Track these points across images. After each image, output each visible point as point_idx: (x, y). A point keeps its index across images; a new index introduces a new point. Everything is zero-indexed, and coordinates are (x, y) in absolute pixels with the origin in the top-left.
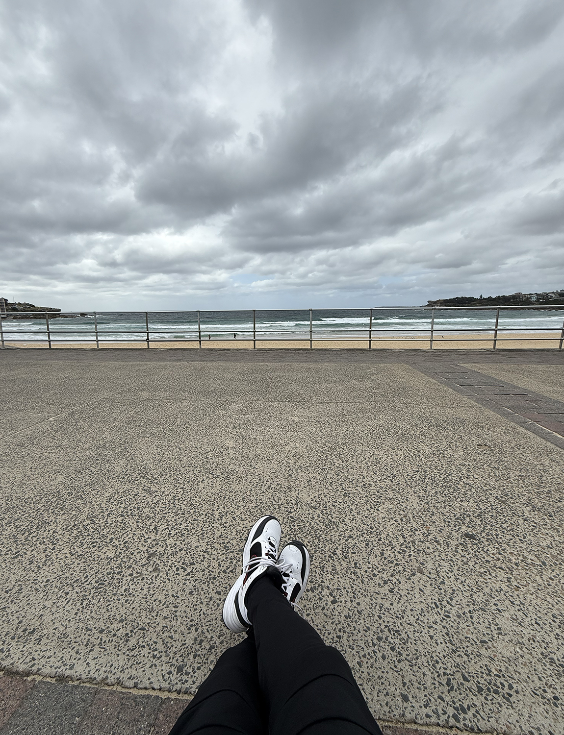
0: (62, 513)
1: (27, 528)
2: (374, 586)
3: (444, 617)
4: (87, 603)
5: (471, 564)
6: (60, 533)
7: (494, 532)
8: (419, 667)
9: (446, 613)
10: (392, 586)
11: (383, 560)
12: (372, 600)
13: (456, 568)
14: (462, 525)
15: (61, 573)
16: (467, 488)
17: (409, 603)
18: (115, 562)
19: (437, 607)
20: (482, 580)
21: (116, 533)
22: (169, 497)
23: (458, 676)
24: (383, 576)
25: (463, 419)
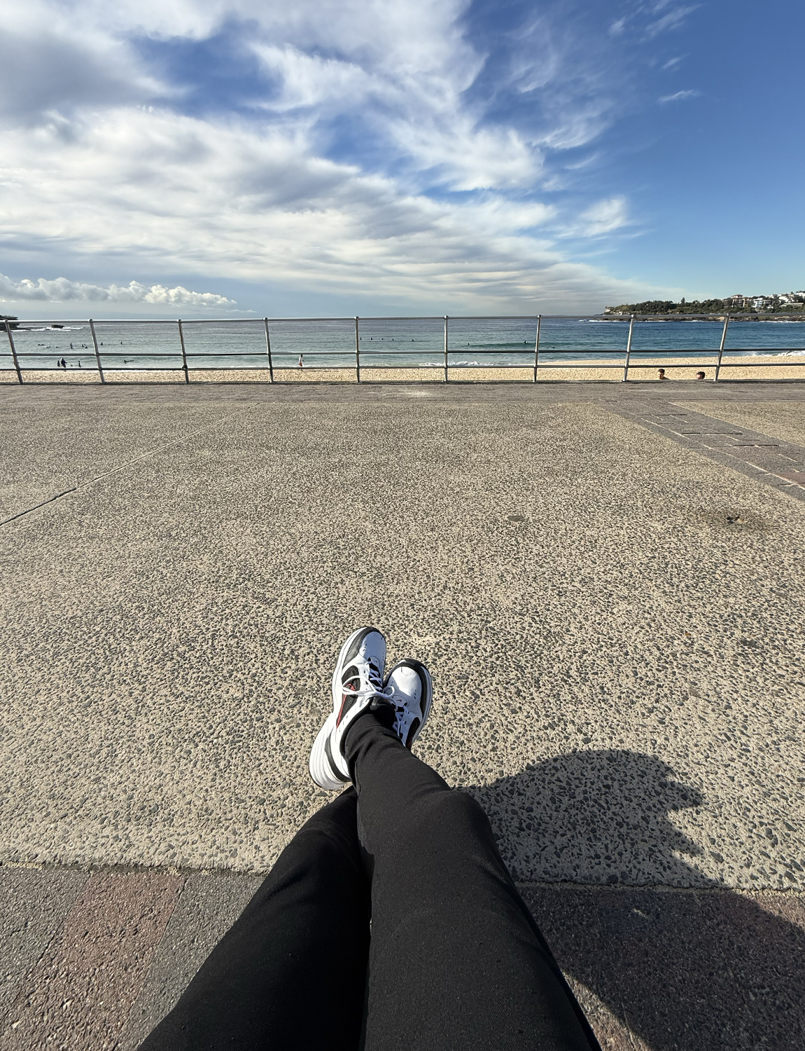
0: (137, 637)
1: (88, 661)
2: (636, 717)
3: (743, 752)
4: (225, 765)
5: (760, 680)
6: (145, 665)
7: (779, 636)
8: (726, 818)
9: (743, 747)
10: (661, 716)
11: (638, 680)
12: (638, 735)
13: (741, 686)
14: (734, 629)
15: (168, 724)
16: (729, 579)
17: (690, 736)
18: (246, 704)
19: (729, 739)
20: (779, 700)
21: (235, 662)
22: (299, 607)
23: (779, 825)
24: (645, 702)
25: (698, 483)
